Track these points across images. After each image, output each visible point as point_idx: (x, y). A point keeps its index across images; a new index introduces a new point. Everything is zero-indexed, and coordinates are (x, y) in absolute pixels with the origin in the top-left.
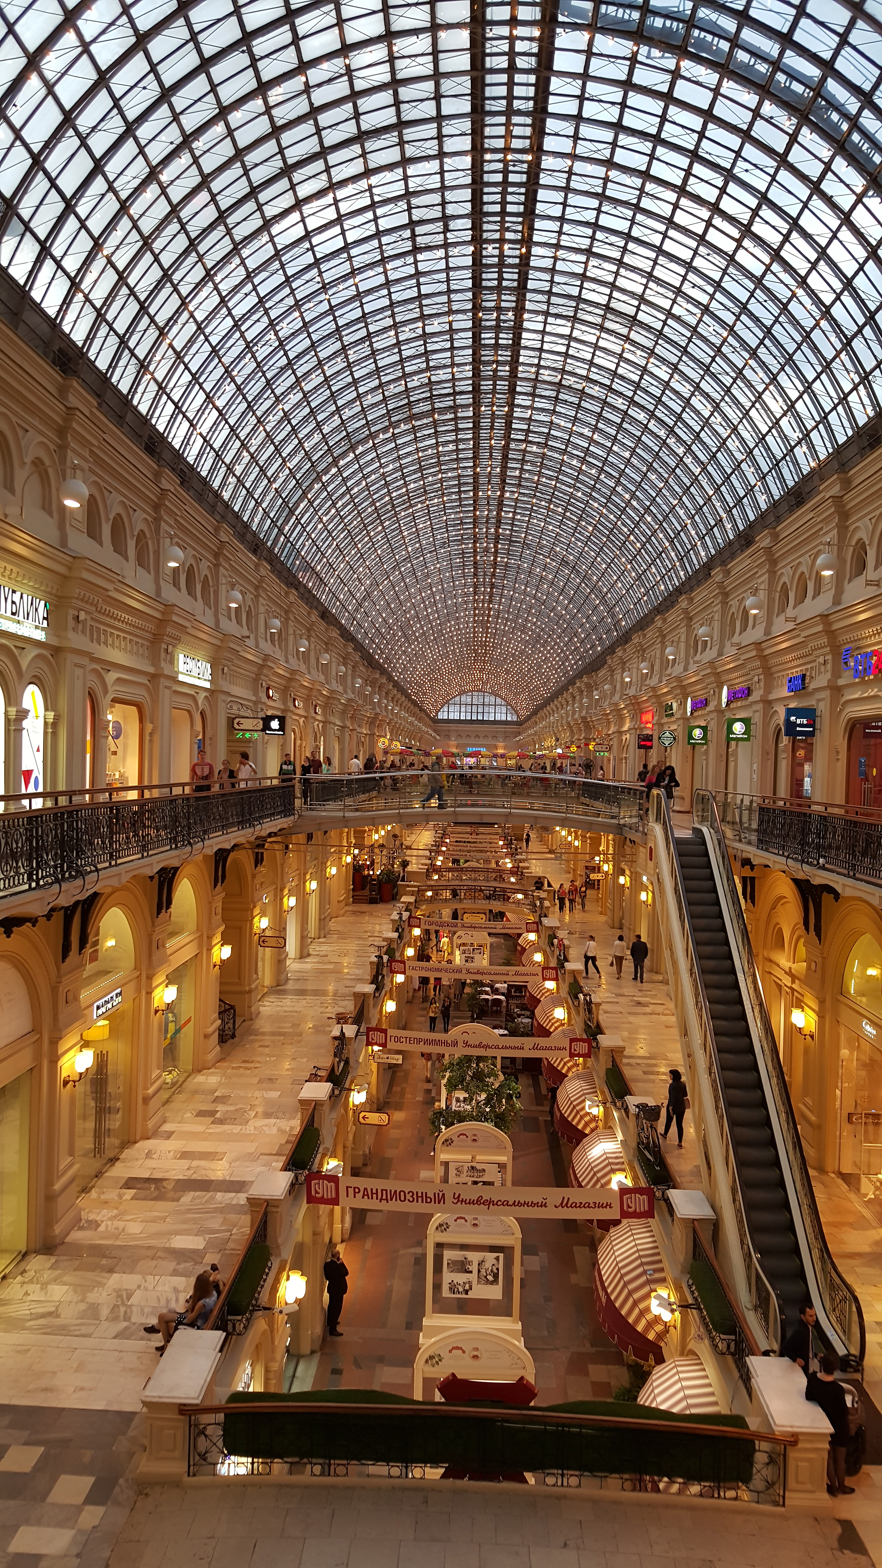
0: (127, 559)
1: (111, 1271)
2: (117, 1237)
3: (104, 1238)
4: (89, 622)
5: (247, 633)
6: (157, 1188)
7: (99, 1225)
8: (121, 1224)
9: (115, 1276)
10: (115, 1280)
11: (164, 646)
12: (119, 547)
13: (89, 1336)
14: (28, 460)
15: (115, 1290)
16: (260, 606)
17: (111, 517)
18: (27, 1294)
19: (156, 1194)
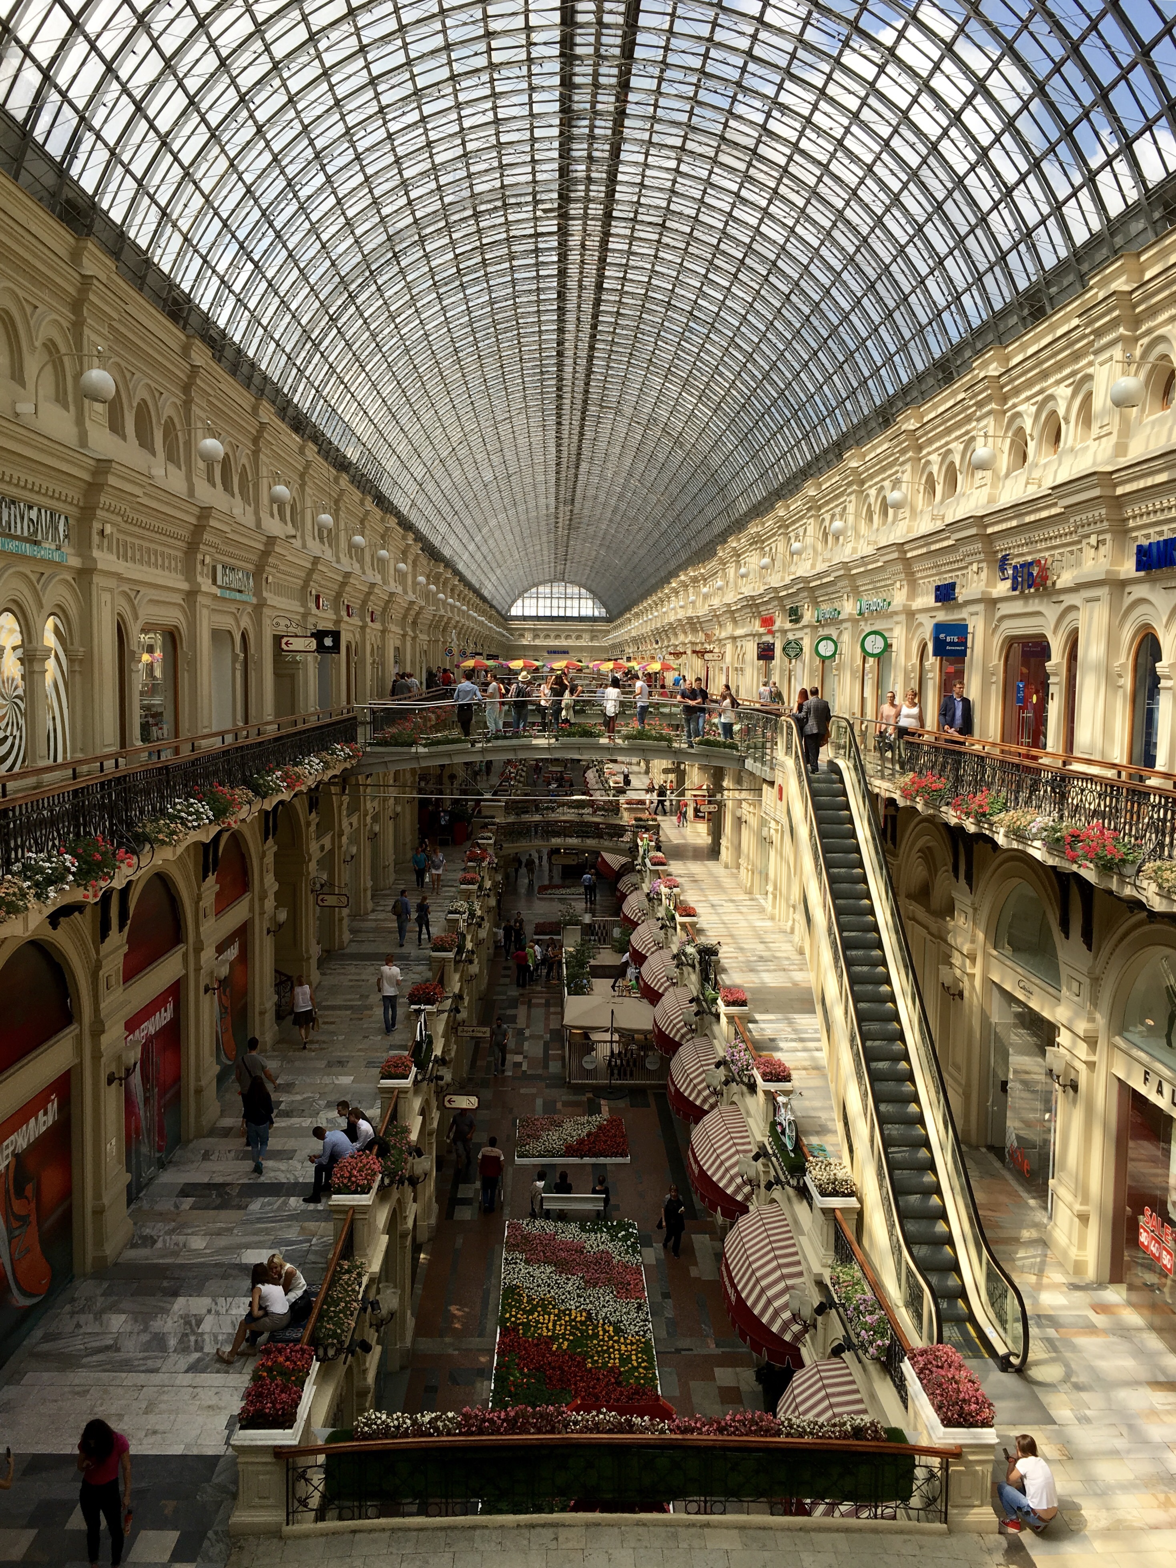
0: (154, 454)
1: (175, 1294)
2: (175, 1254)
3: (162, 1257)
4: (116, 535)
5: (293, 532)
6: (219, 1195)
7: (154, 1242)
8: (181, 1239)
9: (181, 1301)
10: (180, 1304)
11: (200, 557)
12: (145, 441)
13: (156, 1371)
14: (38, 344)
15: (181, 1316)
16: (307, 497)
17: (135, 405)
18: (78, 1326)
19: (218, 1201)
